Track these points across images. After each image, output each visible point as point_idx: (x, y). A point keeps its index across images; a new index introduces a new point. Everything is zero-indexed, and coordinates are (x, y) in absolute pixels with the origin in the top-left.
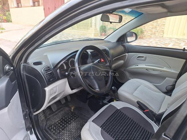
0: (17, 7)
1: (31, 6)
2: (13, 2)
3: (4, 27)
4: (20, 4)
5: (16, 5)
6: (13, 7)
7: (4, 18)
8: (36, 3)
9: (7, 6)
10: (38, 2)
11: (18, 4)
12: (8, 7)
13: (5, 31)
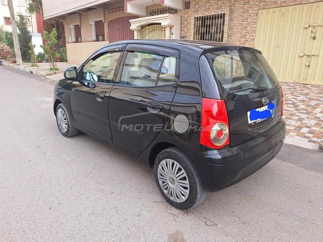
0: (76, 42)
1: (94, 41)
2: (71, 35)
3: (58, 68)
4: (79, 38)
5: (74, 40)
6: (70, 42)
7: (58, 55)
8: (101, 37)
9: (62, 40)
10: (103, 36)
11: (77, 38)
12: (65, 42)
13: (59, 72)
